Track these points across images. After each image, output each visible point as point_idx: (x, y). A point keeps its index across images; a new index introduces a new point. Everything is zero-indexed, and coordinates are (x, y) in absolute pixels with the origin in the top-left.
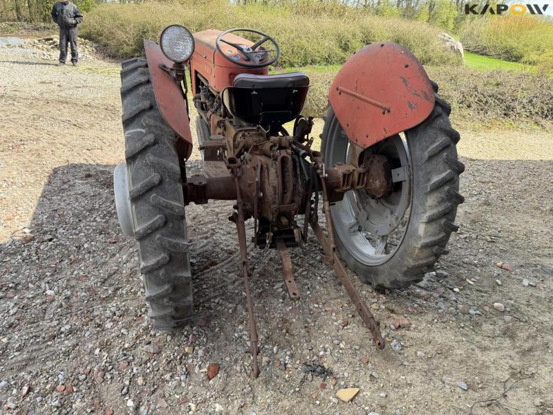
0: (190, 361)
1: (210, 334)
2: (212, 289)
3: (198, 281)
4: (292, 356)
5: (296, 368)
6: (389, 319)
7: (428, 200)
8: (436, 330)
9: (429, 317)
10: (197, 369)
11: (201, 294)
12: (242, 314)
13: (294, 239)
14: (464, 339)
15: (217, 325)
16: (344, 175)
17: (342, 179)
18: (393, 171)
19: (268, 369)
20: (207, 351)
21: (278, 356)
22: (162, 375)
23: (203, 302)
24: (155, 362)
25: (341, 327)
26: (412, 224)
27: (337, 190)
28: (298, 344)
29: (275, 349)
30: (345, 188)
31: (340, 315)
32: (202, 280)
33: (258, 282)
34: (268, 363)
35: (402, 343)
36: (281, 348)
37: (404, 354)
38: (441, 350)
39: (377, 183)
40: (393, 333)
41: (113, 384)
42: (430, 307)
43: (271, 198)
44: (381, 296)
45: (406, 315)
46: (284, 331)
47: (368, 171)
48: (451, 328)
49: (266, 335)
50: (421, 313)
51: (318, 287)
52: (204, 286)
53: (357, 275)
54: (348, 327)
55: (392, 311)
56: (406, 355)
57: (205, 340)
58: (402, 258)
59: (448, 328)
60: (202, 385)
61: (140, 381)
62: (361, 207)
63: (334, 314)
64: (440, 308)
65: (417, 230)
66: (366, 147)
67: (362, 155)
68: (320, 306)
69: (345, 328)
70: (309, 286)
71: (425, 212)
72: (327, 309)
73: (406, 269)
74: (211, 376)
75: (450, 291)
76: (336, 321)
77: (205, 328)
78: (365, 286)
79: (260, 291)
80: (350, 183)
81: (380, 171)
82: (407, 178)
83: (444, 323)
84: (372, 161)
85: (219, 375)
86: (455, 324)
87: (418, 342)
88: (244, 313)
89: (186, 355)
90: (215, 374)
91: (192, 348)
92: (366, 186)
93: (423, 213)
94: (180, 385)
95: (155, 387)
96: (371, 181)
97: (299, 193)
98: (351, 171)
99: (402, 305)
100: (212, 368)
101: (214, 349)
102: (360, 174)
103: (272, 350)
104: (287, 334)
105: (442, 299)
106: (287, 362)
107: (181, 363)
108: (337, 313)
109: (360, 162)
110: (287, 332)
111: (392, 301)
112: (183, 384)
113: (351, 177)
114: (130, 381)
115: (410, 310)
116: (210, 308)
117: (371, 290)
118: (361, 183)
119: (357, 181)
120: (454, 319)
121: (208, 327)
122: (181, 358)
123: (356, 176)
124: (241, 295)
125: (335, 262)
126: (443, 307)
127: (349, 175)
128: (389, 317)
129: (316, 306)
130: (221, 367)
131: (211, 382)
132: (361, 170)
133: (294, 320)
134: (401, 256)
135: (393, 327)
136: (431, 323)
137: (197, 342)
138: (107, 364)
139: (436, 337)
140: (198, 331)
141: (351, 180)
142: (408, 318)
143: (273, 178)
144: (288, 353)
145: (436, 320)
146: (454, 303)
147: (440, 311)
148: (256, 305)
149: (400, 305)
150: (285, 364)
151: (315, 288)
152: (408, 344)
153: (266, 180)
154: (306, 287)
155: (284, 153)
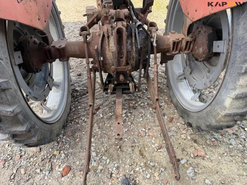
0: (55, 161)
1: (73, 143)
2: (84, 110)
3: (77, 103)
4: (118, 168)
5: (118, 178)
6: (192, 148)
7: (241, 80)
8: (224, 162)
9: (221, 150)
10: (57, 168)
11: (76, 112)
12: (96, 130)
13: (129, 89)
14: (245, 174)
15: (79, 136)
16: (174, 43)
17: (171, 46)
18: (214, 42)
19: (100, 175)
20: (67, 155)
21: (109, 166)
22: (36, 169)
23: (76, 119)
24: (36, 158)
25: (156, 150)
26: (221, 95)
27: (168, 54)
28: (124, 159)
29: (108, 160)
30: (173, 53)
31: (158, 140)
32: (79, 103)
33: (112, 108)
34: (101, 171)
35: (196, 170)
36: (112, 160)
37: (195, 180)
38: (224, 181)
39: (201, 50)
40: (191, 160)
41: (8, 170)
42: (224, 142)
43: (111, 61)
44: (190, 128)
45: (204, 146)
46: (118, 147)
47: (195, 40)
48: (236, 162)
49: (106, 149)
50: (216, 146)
51: (148, 116)
52: (79, 107)
53: (177, 110)
54: (161, 150)
55: (195, 141)
56: (196, 181)
57: (68, 147)
58: (207, 116)
59: (234, 161)
60: (56, 180)
61: (22, 171)
62: (188, 64)
63: (154, 139)
64: (231, 144)
65: (224, 101)
66: (194, 20)
67: (191, 26)
68: (146, 131)
69: (159, 150)
70: (143, 115)
71: (235, 89)
72: (150, 134)
73: (209, 124)
74: (64, 175)
75: (242, 130)
76: (154, 144)
77: (71, 138)
78: (181, 118)
79: (111, 114)
80: (179, 48)
81: (205, 40)
82: (225, 51)
83: (232, 156)
84: (200, 31)
85: (69, 175)
86: (240, 159)
87: (208, 171)
88: (97, 130)
89: (55, 156)
90: (67, 173)
91: (58, 152)
92: (192, 51)
93: (232, 89)
94: (44, 178)
95: (30, 177)
96: (196, 48)
97: (133, 58)
98: (180, 39)
99: (203, 137)
100: (66, 169)
101: (72, 154)
102: (187, 42)
103: (106, 161)
104: (119, 149)
105: (235, 136)
106: (113, 172)
107: (50, 161)
108: (156, 138)
109: (189, 33)
110: (120, 148)
111: (197, 133)
112: (46, 178)
113: (180, 44)
114: (17, 171)
115: (208, 142)
116: (78, 123)
117: (183, 123)
118: (188, 48)
119: (184, 47)
120: (240, 155)
121: (73, 137)
122: (51, 158)
123: (184, 43)
124: (99, 116)
125: (157, 108)
126: (233, 143)
127: (178, 43)
128: (192, 146)
129: (144, 130)
130: (72, 168)
131: (63, 179)
132: (189, 39)
133: (126, 140)
134: (207, 114)
135: (192, 155)
136: (222, 155)
137: (63, 148)
138: (8, 156)
139: (223, 168)
140: (66, 140)
141: (179, 46)
142: (206, 149)
143: (112, 46)
144: (116, 165)
145: (226, 154)
146: (243, 140)
147: (231, 147)
148: (106, 124)
149: (202, 137)
150: (112, 174)
151: (146, 116)
152: (200, 171)
153: (107, 47)
154: (141, 115)
155: (120, 25)
